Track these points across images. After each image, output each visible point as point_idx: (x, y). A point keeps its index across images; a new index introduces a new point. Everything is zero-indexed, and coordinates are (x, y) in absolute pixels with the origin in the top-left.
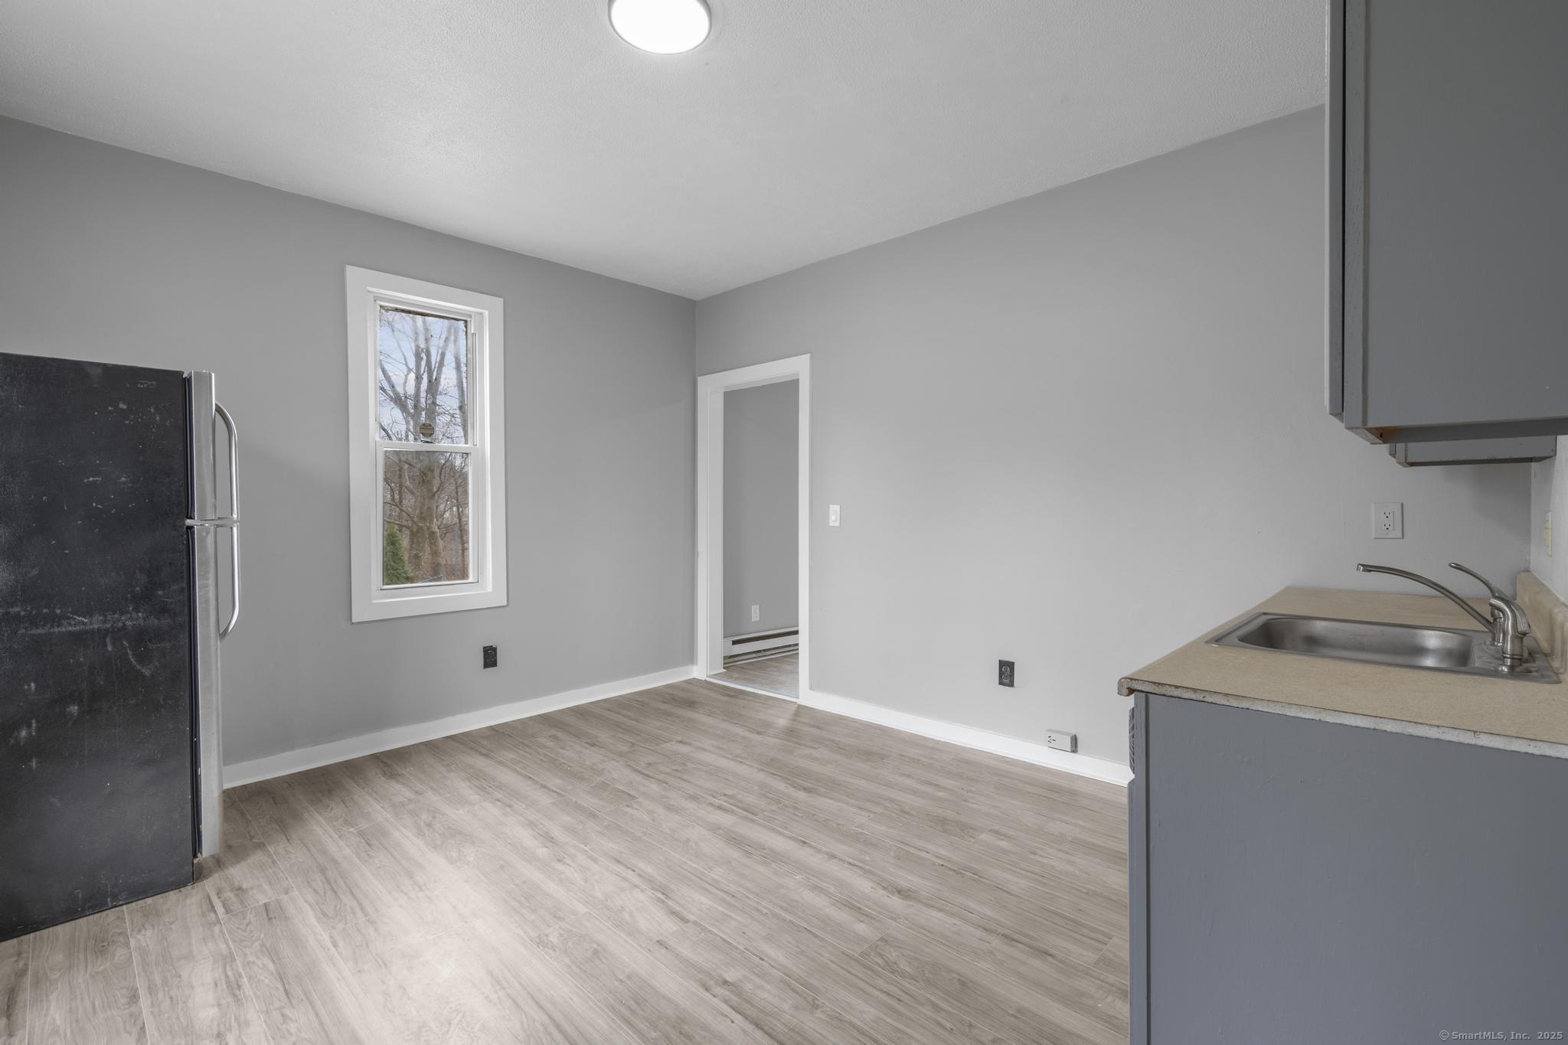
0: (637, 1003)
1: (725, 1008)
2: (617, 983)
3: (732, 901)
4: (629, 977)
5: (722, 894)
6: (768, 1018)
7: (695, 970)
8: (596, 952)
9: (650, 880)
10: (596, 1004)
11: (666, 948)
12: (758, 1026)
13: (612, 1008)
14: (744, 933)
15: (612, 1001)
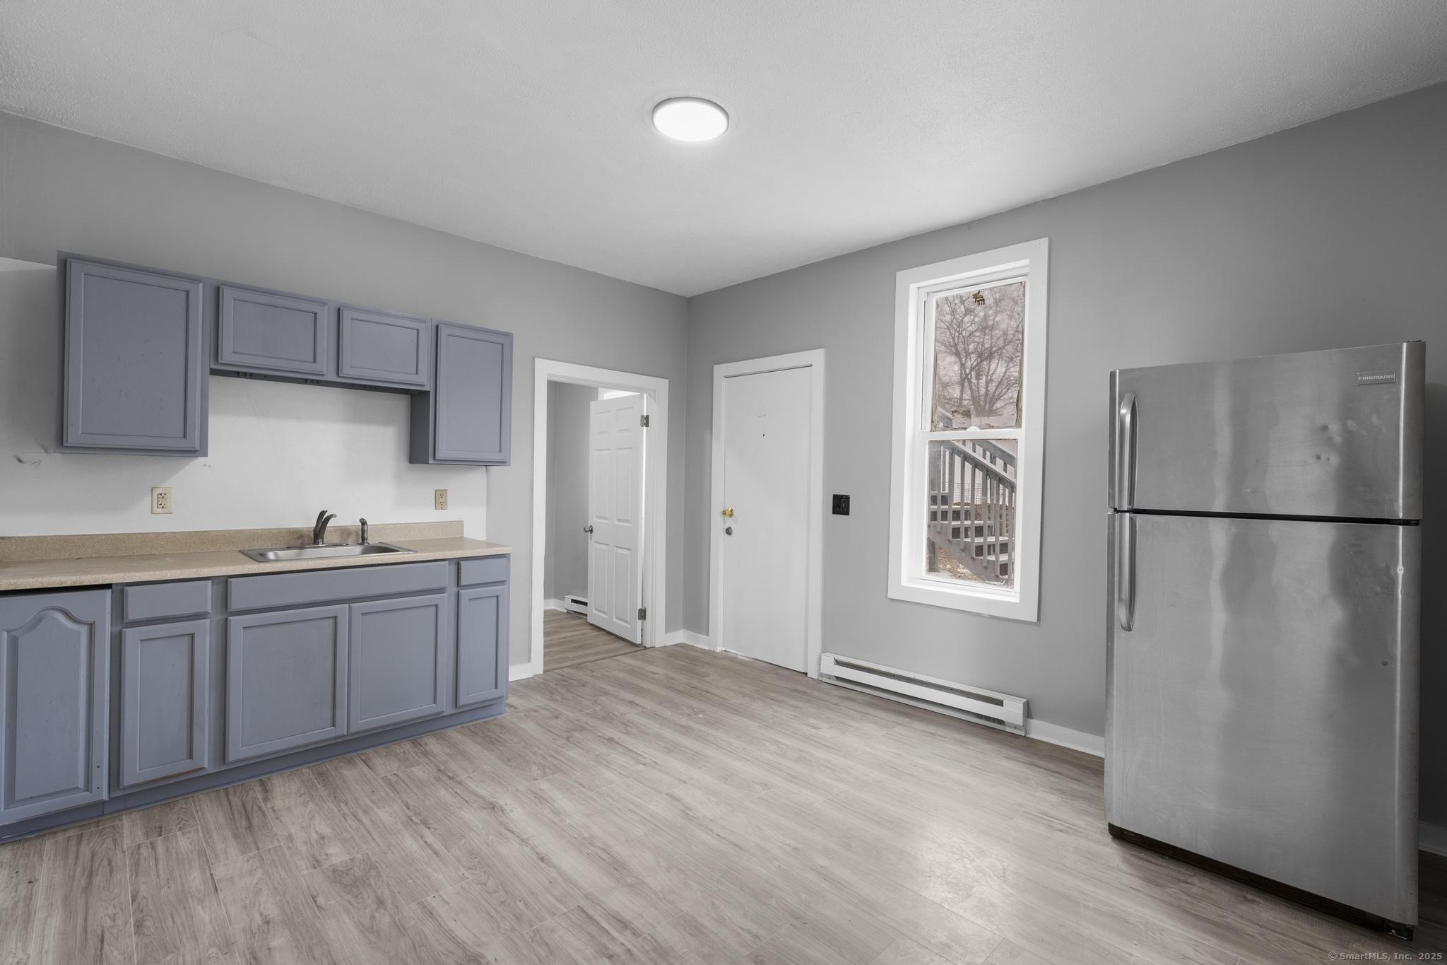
3: (632, 807)
5: (639, 812)
9: (702, 826)
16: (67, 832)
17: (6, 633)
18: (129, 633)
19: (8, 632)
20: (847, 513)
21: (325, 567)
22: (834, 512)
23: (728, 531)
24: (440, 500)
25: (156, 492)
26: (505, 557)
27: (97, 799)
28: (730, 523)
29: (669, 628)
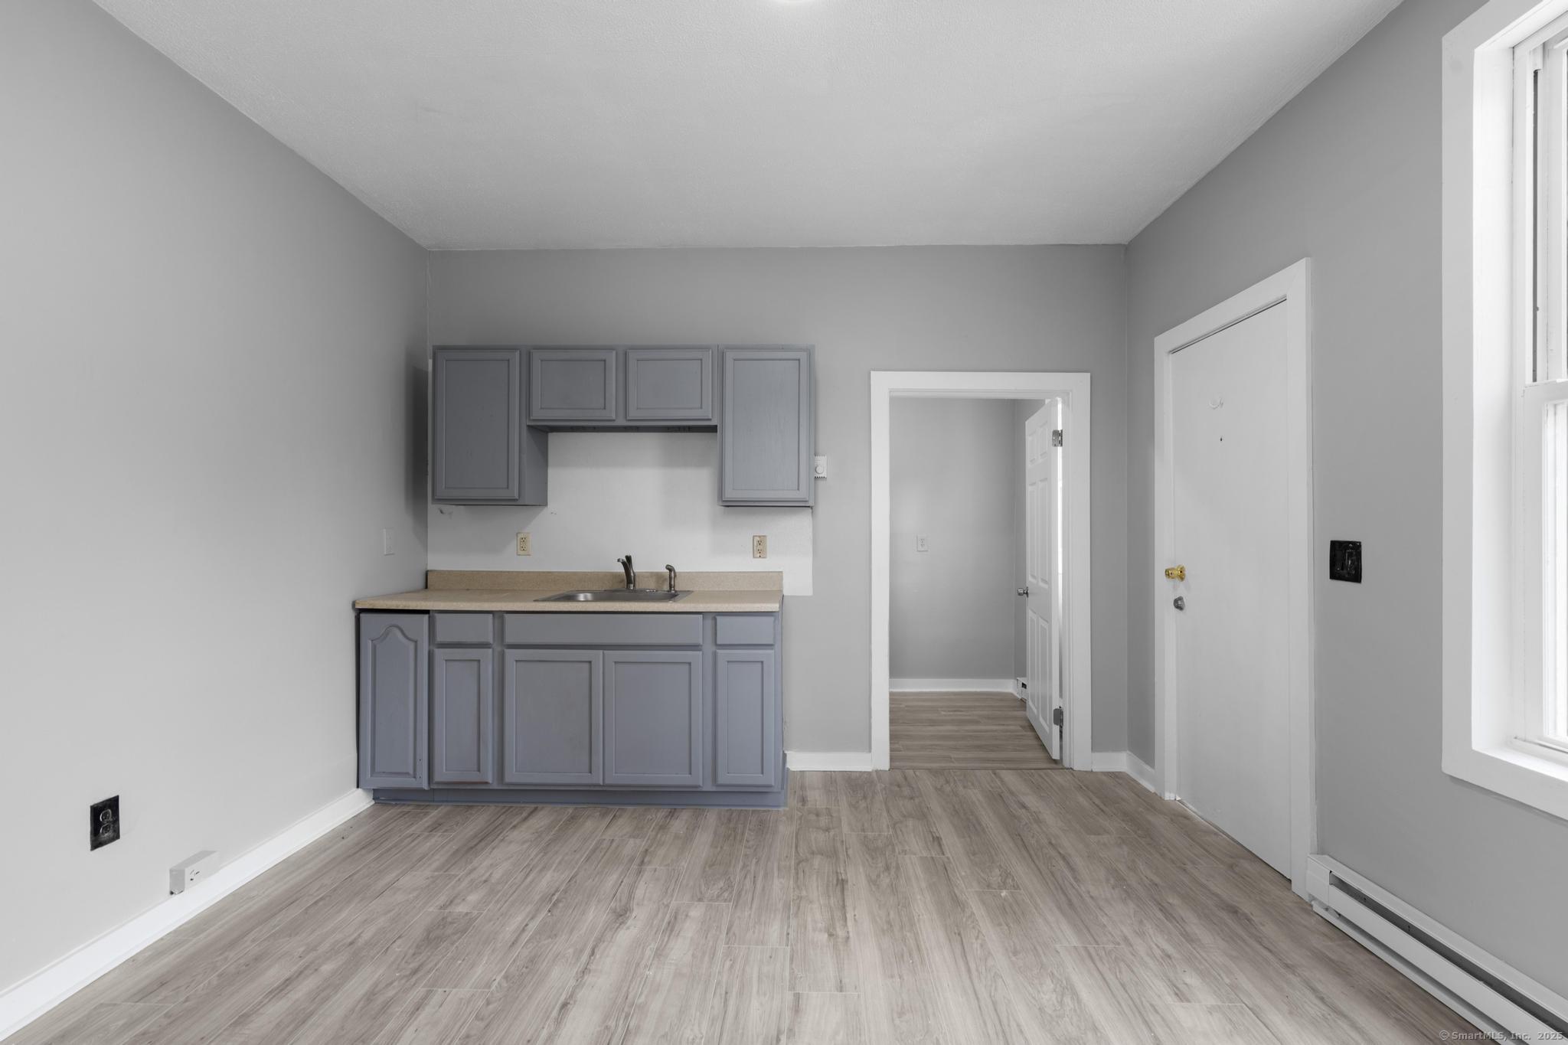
0: (902, 956)
1: (850, 923)
2: (905, 978)
4: (892, 977)
6: (833, 906)
7: (840, 954)
8: (901, 1014)
10: (932, 972)
11: (841, 981)
12: (844, 906)
13: (922, 962)
14: (771, 957)
15: (919, 967)
16: (403, 807)
17: (370, 642)
18: (440, 654)
19: (372, 641)
20: (1356, 577)
21: (579, 610)
22: (1334, 576)
23: (1178, 604)
24: (760, 548)
25: (520, 536)
26: (772, 616)
27: (419, 786)
28: (1181, 590)
29: (1097, 745)
